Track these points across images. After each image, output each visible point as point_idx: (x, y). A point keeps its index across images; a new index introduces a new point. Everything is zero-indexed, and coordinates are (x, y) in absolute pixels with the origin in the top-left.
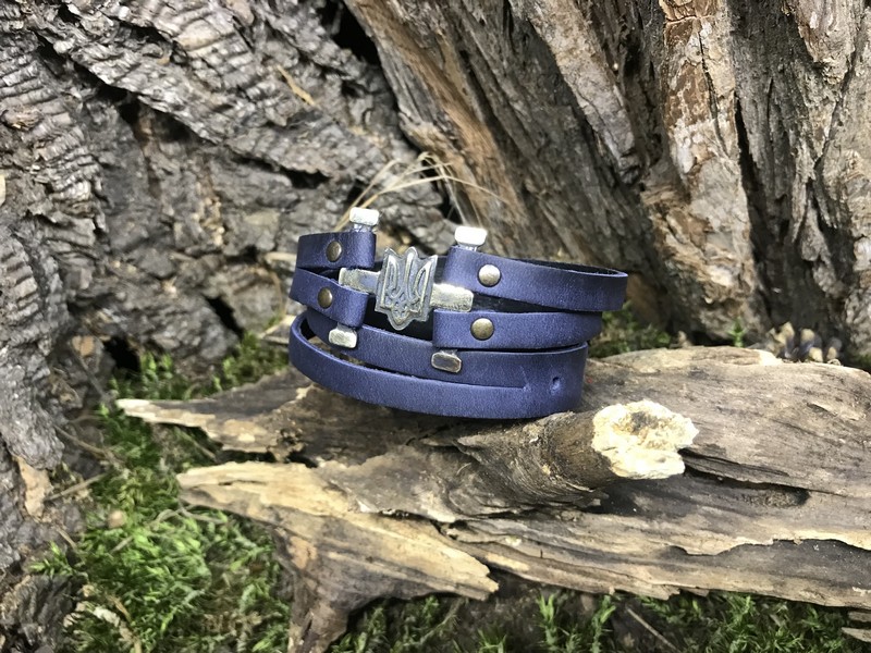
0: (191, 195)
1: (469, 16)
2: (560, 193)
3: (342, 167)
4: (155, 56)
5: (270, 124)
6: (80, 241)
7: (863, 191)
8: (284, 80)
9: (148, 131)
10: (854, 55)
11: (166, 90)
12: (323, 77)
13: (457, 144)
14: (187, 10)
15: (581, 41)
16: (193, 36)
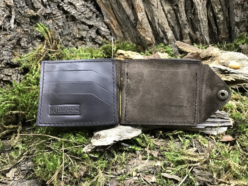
0: (74, 29)
1: (112, 2)
2: (127, 30)
3: (96, 25)
4: (72, 7)
5: (86, 18)
7: (165, 24)
9: (69, 20)
10: (157, 3)
11: (73, 12)
12: (93, 14)
13: (112, 23)
14: (77, 1)
15: (125, 3)
16: (77, 5)
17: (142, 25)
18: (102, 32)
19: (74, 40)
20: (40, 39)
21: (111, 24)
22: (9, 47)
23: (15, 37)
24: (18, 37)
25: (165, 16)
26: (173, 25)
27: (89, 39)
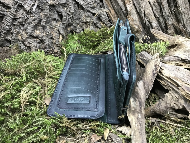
0: (82, 16)
5: (91, 8)
6: (71, 17)
8: (93, 4)
9: (80, 8)
12: (98, 4)
13: (111, 12)
17: (130, 15)
18: (103, 19)
19: (82, 24)
20: (56, 21)
22: (33, 25)
23: (37, 18)
24: (39, 18)
25: (151, 8)
26: (158, 17)
27: (92, 23)
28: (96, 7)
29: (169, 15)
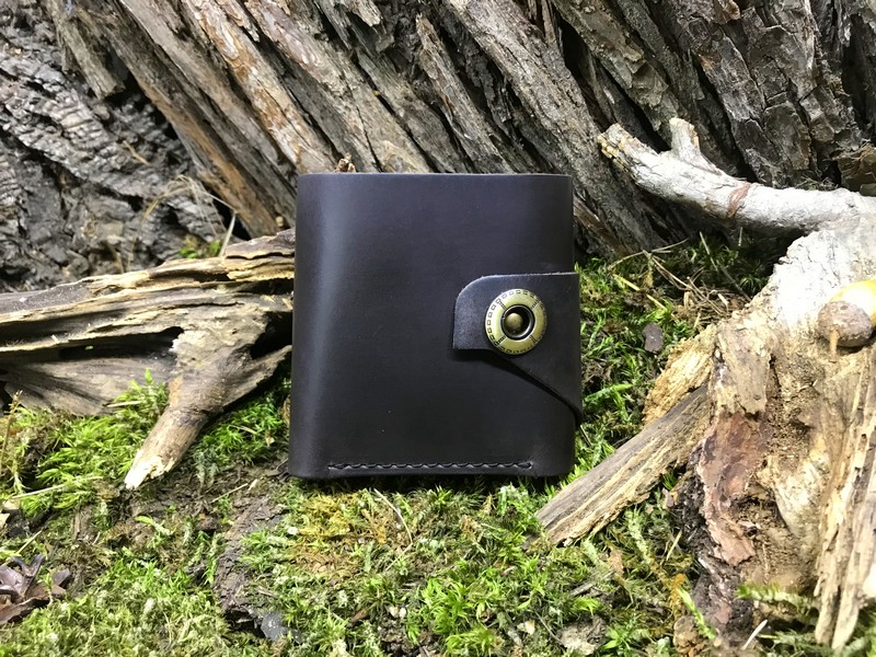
0: (81, 217)
3: (155, 195)
4: (52, 132)
5: (113, 171)
8: (128, 149)
9: (63, 182)
11: (57, 150)
12: (155, 150)
13: (223, 180)
14: (66, 107)
16: (69, 121)
18: (190, 222)
19: (84, 260)
21: (222, 187)
25: (398, 129)
27: (137, 251)
28: (142, 164)
29: (497, 152)
